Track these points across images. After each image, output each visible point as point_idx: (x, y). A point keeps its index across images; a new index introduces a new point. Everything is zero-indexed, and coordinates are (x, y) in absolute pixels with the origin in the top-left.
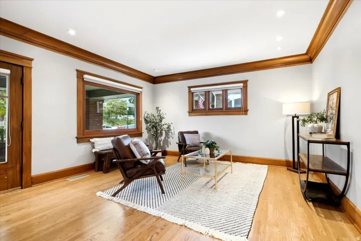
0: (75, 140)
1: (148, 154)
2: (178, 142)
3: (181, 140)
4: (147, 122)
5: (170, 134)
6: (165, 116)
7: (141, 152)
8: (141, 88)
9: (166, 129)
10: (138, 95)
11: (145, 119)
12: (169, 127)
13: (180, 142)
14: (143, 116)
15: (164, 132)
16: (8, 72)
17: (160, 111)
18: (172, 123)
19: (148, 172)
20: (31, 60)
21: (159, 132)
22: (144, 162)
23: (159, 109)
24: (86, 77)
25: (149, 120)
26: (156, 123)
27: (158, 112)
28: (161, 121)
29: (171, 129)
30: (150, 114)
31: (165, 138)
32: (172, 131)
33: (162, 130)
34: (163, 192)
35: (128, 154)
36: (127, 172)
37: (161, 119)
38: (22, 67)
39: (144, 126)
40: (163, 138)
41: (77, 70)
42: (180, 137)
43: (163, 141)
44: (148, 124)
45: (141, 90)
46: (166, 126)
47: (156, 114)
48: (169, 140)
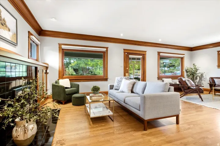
0: (157, 79)
1: (194, 85)
2: (209, 83)
3: (211, 82)
4: (187, 72)
5: (203, 79)
6: (199, 69)
7: (191, 84)
8: (184, 55)
9: (200, 76)
10: (182, 58)
11: (186, 71)
12: (202, 75)
13: (210, 83)
14: (185, 68)
15: (198, 78)
16: (141, 56)
17: (196, 66)
18: (204, 73)
19: (195, 92)
20: (146, 51)
21: (195, 77)
22: (192, 87)
23: (195, 65)
24: (161, 54)
25: (188, 71)
26: (193, 73)
27: (195, 67)
28: (197, 71)
29: (204, 76)
30: (189, 68)
31: (199, 81)
32: (205, 77)
33: (197, 76)
34: (202, 101)
35: (185, 84)
36: (185, 91)
37: (197, 70)
38: (144, 54)
39: (185, 74)
40: (198, 80)
41: (158, 52)
42: (211, 80)
43: (198, 82)
44: (188, 73)
45: (184, 56)
46: (200, 74)
47: (193, 68)
48: (202, 82)
